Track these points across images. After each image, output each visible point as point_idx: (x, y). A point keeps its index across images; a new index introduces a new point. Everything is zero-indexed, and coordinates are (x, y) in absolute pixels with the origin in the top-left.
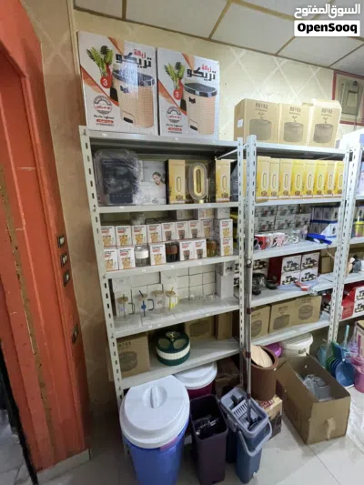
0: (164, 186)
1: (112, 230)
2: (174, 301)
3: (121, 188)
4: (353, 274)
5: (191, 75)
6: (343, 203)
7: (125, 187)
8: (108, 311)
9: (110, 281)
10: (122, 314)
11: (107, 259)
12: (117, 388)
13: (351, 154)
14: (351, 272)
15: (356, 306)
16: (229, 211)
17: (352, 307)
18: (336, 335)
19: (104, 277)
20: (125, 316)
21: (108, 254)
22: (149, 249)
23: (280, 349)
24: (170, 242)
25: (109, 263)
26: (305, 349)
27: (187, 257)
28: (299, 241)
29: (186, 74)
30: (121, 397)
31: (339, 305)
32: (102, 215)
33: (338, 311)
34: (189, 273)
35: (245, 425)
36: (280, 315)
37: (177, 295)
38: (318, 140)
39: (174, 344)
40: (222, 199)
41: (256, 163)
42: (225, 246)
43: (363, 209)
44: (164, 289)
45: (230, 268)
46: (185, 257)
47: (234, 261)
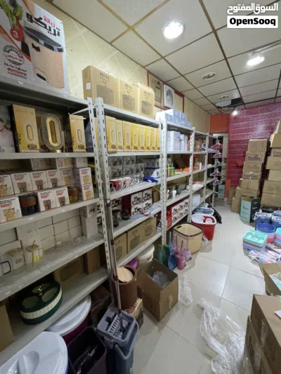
2: (38, 254)
5: (32, 21)
6: (161, 156)
13: (162, 125)
14: (169, 198)
15: (173, 219)
16: (86, 160)
17: (171, 220)
18: (165, 240)
23: (136, 262)
24: (25, 194)
26: (151, 256)
27: (48, 206)
28: (140, 182)
29: (25, 18)
31: (165, 220)
34: (52, 222)
35: (120, 337)
36: (134, 237)
37: (40, 247)
38: (144, 111)
39: (43, 298)
40: (79, 150)
41: (104, 121)
42: (86, 191)
43: (170, 160)
44: (24, 245)
45: (93, 210)
46: (46, 206)
47: (96, 203)
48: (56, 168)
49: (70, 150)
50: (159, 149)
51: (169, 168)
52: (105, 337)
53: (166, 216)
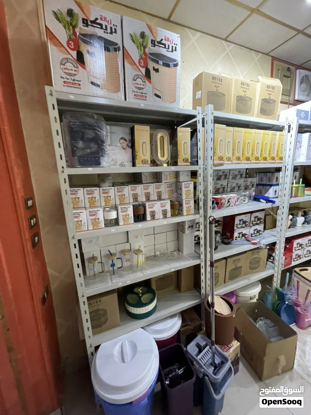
0: (130, 150)
1: (81, 192)
2: (141, 258)
3: (89, 151)
4: (291, 229)
5: (155, 45)
6: (283, 169)
7: (93, 150)
8: (78, 271)
9: (79, 241)
10: (92, 273)
11: (76, 220)
12: (88, 346)
13: (289, 126)
14: (289, 227)
15: (294, 256)
16: (190, 174)
17: (291, 257)
18: (279, 282)
19: (73, 238)
20: (95, 275)
21: (77, 216)
22: (117, 210)
23: (235, 297)
24: (137, 203)
25: (79, 224)
26: (255, 296)
27: (153, 216)
28: (248, 202)
29: (150, 44)
30: (92, 354)
31: (282, 255)
32: (70, 176)
33: (281, 261)
34: (154, 232)
35: (211, 370)
36: (234, 267)
37: (144, 252)
38: (263, 112)
39: (142, 298)
40: (183, 164)
41: (213, 131)
42: (187, 205)
43: (297, 174)
44: (132, 248)
45: (191, 227)
46: (151, 216)
47: (195, 220)
48: (161, 182)
49: (175, 163)
50: (281, 159)
51: (294, 185)
52: (195, 363)
53: (283, 250)
